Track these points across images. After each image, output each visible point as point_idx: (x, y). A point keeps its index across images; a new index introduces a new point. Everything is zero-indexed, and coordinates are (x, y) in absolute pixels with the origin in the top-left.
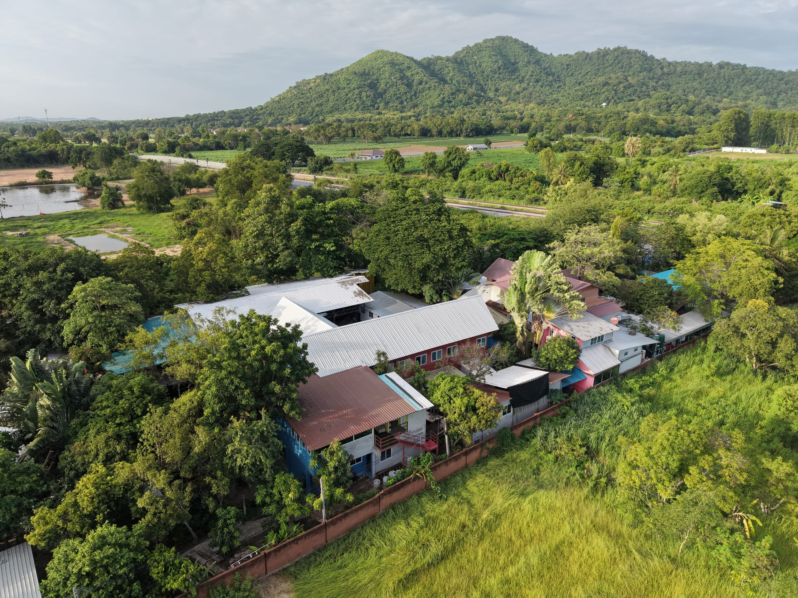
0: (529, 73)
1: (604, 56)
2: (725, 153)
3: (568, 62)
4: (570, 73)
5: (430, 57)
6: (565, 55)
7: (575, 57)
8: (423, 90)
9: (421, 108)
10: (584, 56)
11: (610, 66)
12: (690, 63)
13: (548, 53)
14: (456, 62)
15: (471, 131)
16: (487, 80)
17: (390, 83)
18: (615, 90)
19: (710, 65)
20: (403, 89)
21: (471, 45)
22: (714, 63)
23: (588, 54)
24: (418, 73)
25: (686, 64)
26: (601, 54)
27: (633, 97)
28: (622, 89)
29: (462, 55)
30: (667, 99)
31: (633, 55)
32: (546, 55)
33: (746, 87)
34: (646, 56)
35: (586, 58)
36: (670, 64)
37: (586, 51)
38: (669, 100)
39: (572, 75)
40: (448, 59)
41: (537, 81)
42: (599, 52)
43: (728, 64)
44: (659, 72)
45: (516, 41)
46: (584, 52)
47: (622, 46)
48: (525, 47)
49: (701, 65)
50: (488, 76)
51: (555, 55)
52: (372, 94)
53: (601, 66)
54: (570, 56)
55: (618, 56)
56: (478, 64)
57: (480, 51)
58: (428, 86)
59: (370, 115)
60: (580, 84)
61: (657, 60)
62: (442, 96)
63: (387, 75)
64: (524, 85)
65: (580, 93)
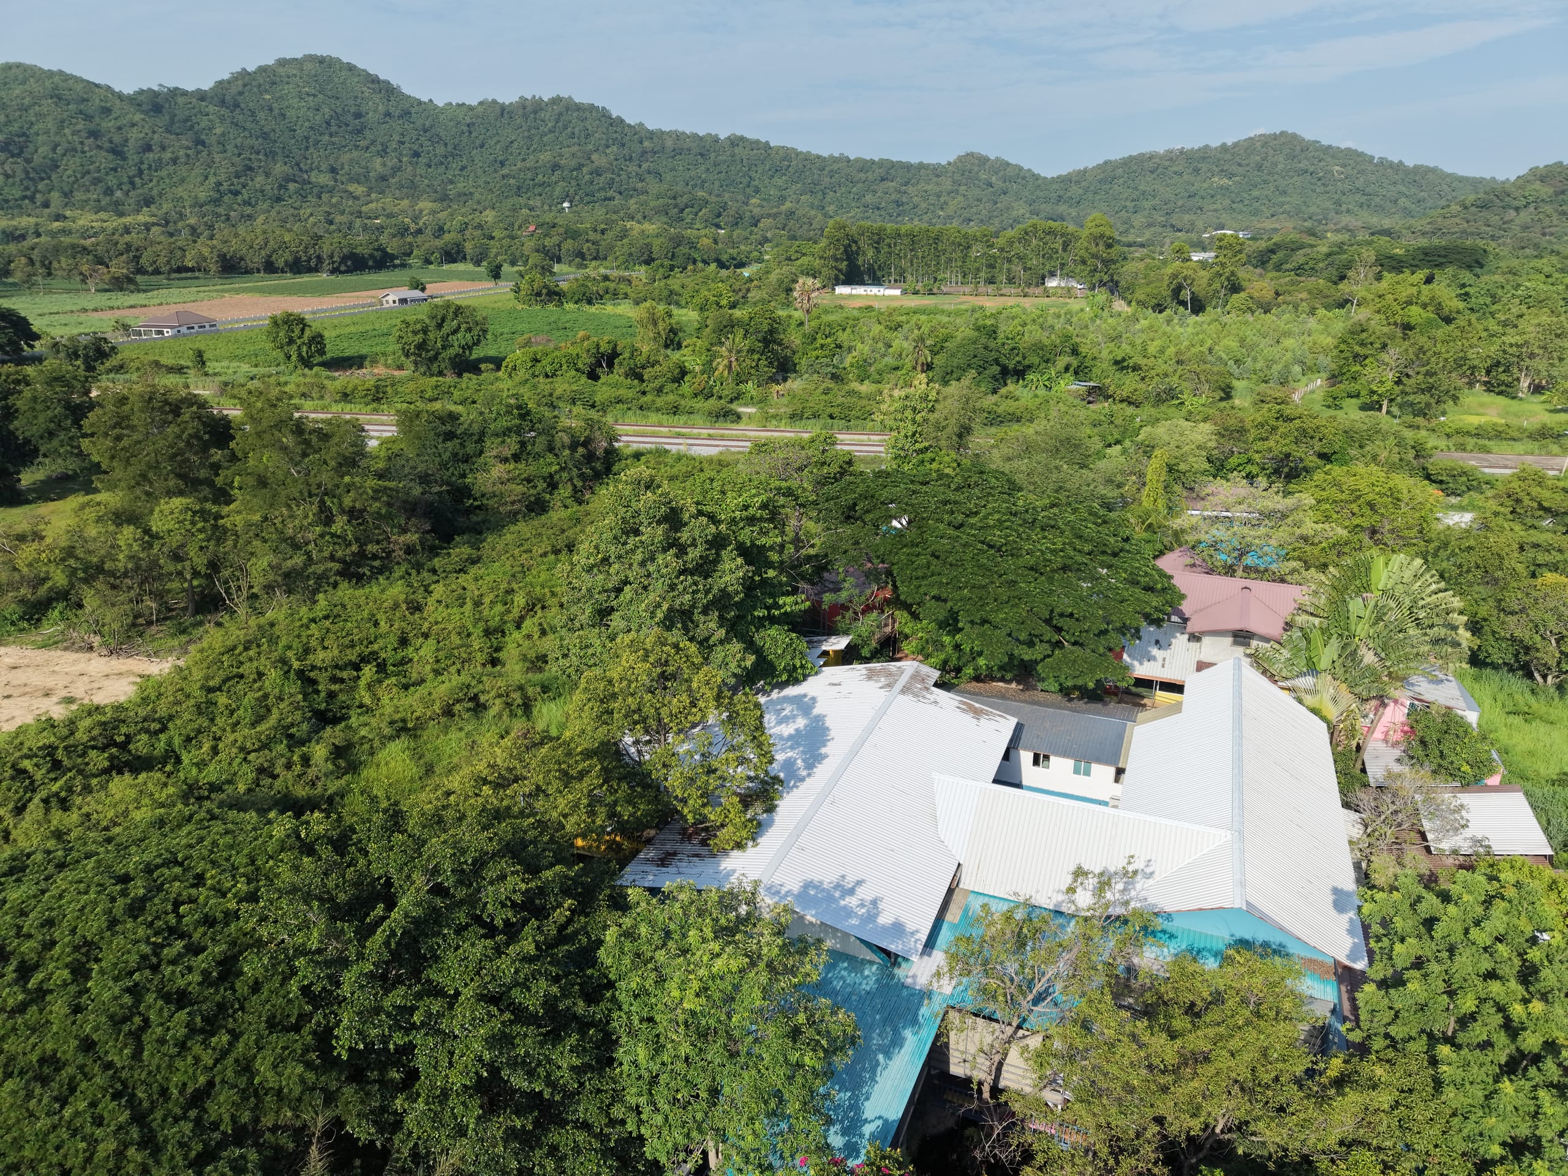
0: (396, 137)
1: (535, 112)
2: (842, 297)
3: (468, 120)
4: (478, 142)
5: (156, 88)
6: (458, 105)
7: (481, 109)
8: (159, 165)
9: (166, 206)
10: (498, 111)
11: (551, 131)
12: (684, 133)
13: (425, 99)
14: (223, 103)
15: (344, 259)
16: (307, 148)
17: (65, 145)
18: (576, 179)
19: (716, 140)
20: (104, 160)
21: (251, 68)
22: (722, 137)
23: (503, 108)
24: (133, 125)
25: (679, 136)
26: (529, 109)
27: (611, 193)
28: (587, 177)
29: (234, 90)
30: (675, 198)
31: (587, 114)
32: (420, 103)
33: (776, 179)
34: (610, 117)
35: (502, 115)
36: (652, 133)
37: (500, 101)
38: (679, 200)
39: (482, 146)
40: (201, 95)
41: (417, 155)
42: (523, 103)
43: (742, 139)
44: (638, 148)
45: (351, 68)
46: (494, 102)
47: (564, 94)
48: (373, 82)
49: (701, 139)
50: (307, 138)
51: (440, 103)
52: (19, 170)
53: (533, 131)
54: (471, 108)
55: (560, 114)
56: (276, 112)
57: (274, 83)
58: (168, 155)
59: (32, 220)
60: (502, 164)
61: (629, 126)
62: (212, 180)
63: (50, 124)
64: (392, 161)
65: (512, 181)
